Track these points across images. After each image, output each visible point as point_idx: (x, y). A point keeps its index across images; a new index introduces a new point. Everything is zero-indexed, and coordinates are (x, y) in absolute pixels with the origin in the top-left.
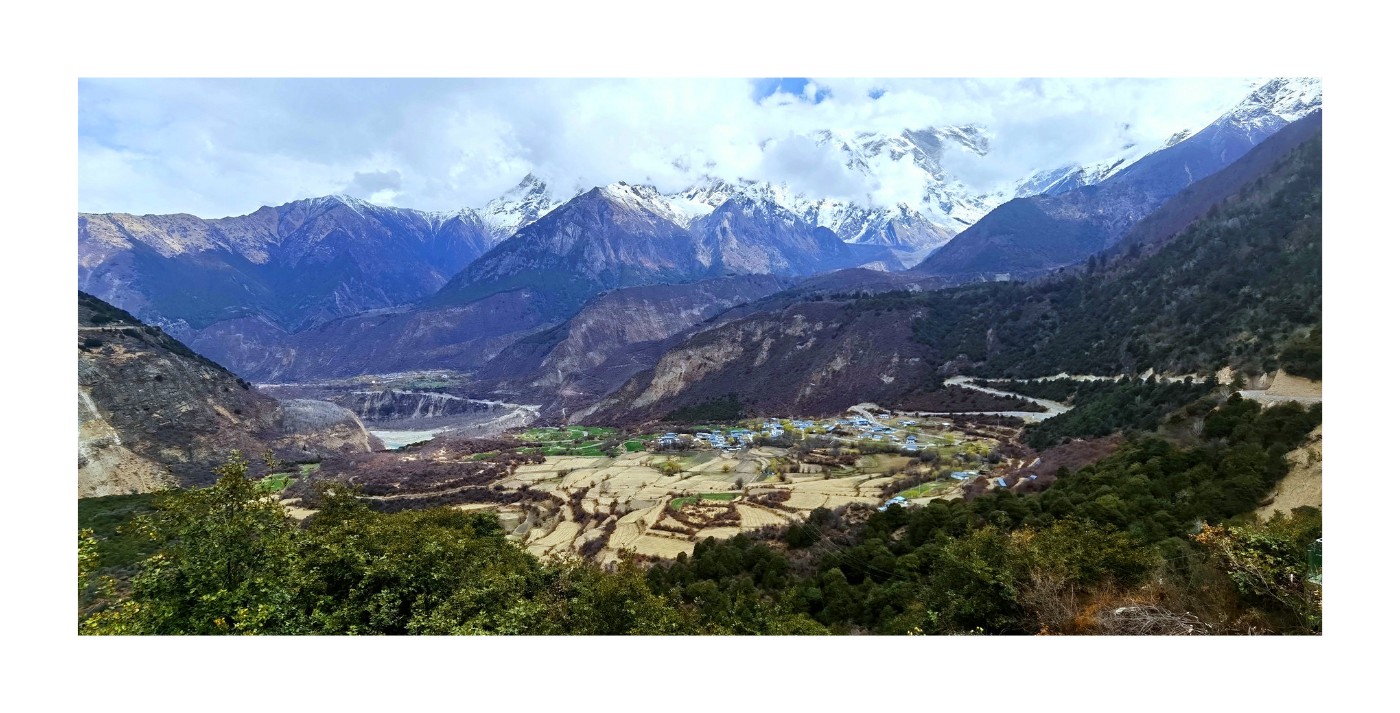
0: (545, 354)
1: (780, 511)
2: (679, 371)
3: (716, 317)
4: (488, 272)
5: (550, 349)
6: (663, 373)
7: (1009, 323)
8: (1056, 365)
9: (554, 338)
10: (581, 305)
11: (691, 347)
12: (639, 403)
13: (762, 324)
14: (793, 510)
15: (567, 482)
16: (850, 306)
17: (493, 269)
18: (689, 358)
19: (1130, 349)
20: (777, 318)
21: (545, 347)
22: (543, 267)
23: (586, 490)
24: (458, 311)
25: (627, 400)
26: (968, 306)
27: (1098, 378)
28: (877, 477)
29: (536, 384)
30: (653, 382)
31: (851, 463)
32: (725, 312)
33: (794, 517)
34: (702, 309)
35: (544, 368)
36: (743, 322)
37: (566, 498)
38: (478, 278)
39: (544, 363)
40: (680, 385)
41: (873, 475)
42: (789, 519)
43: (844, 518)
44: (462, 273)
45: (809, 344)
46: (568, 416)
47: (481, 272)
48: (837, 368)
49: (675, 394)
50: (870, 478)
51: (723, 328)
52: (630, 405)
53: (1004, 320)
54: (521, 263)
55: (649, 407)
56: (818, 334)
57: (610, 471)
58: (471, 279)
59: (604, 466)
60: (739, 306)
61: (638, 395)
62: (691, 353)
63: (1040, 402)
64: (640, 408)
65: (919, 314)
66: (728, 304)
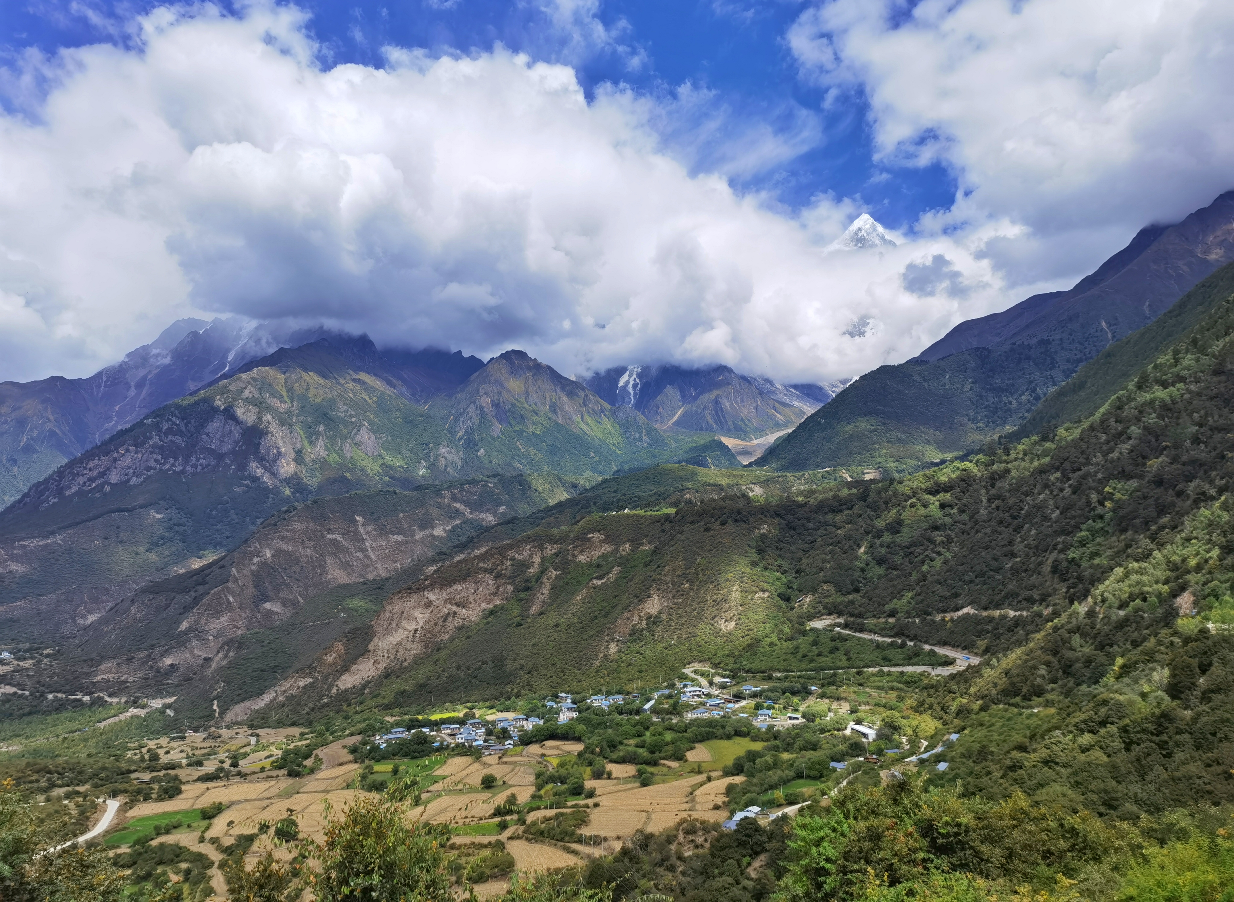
0: (186, 609)
1: (575, 846)
2: (412, 626)
3: (471, 540)
4: (92, 480)
5: (196, 601)
6: (388, 631)
7: (887, 538)
8: (956, 595)
9: (204, 583)
10: (252, 527)
11: (432, 586)
12: (347, 681)
13: (542, 548)
14: (596, 841)
15: (218, 827)
16: (667, 517)
17: (102, 474)
18: (428, 605)
19: (1055, 569)
20: (561, 540)
21: (188, 598)
22: (189, 468)
23: (250, 839)
24: (32, 543)
25: (326, 678)
26: (830, 516)
27: (1018, 613)
28: (718, 778)
29: (168, 661)
30: (371, 647)
31: (679, 757)
32: (484, 531)
33: (597, 852)
34: (449, 527)
35: (185, 633)
36: (511, 547)
37: (216, 856)
38: (75, 489)
39: (184, 626)
40: (416, 649)
41: (714, 774)
42: (589, 856)
43: (673, 847)
44: (46, 481)
45: (612, 576)
46: (223, 713)
47: (81, 480)
48: (654, 611)
49: (406, 664)
50: (709, 779)
51: (483, 557)
52: (331, 686)
53: (879, 534)
54: (152, 463)
55: (364, 687)
56: (624, 562)
57: (297, 802)
58: (60, 491)
59: (287, 794)
60: (508, 522)
61: (345, 669)
62: (432, 596)
63: (941, 651)
64: (346, 691)
65: (765, 529)
66: (489, 519)
